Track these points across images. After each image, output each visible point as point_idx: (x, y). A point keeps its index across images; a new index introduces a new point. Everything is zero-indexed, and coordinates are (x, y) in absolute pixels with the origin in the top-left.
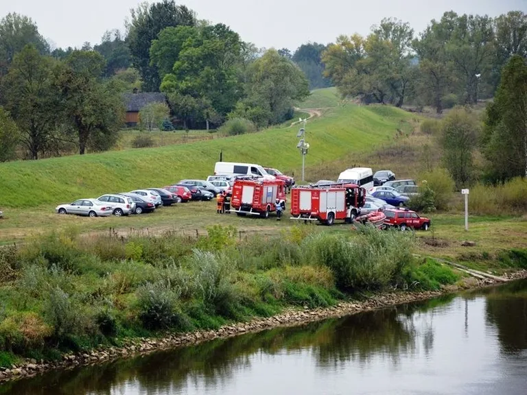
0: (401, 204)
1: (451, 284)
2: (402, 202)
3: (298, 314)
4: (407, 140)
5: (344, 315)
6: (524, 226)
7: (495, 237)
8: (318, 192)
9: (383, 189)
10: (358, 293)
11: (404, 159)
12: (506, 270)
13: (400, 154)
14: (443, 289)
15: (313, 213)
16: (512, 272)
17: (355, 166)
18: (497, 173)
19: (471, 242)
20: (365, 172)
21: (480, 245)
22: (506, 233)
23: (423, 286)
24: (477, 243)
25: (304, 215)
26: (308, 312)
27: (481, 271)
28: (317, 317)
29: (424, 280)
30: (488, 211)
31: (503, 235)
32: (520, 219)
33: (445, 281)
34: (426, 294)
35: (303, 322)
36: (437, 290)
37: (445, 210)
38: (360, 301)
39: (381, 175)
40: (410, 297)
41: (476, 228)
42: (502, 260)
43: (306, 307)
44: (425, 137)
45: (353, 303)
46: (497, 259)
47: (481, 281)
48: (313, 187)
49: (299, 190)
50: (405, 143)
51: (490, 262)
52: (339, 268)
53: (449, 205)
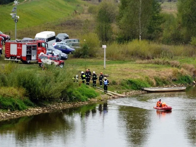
0: (70, 53)
1: (94, 98)
2: (71, 52)
3: (4, 114)
4: (79, 16)
5: (31, 115)
6: (136, 66)
7: (120, 72)
8: (21, 44)
9: (60, 44)
10: (40, 103)
11: (76, 27)
12: (124, 91)
13: (74, 24)
14: (89, 101)
15: (18, 57)
16: (128, 91)
17: (46, 30)
18: (125, 37)
19: (106, 75)
20: (51, 34)
21: (111, 76)
22: (126, 70)
23: (78, 99)
24: (109, 75)
25: (13, 58)
26: (10, 113)
27: (111, 91)
28: (15, 116)
29: (79, 96)
30: (118, 58)
31: (124, 71)
32: (134, 62)
33: (91, 97)
34: (79, 104)
35: (7, 119)
36: (85, 101)
37: (95, 57)
38: (41, 107)
39: (61, 36)
40: (70, 105)
41: (111, 67)
42: (123, 85)
43: (9, 110)
44: (89, 15)
45: (37, 108)
46: (120, 84)
47: (110, 97)
48: (18, 42)
49: (11, 43)
50: (78, 18)
51: (116, 86)
52: (30, 88)
53: (97, 54)
